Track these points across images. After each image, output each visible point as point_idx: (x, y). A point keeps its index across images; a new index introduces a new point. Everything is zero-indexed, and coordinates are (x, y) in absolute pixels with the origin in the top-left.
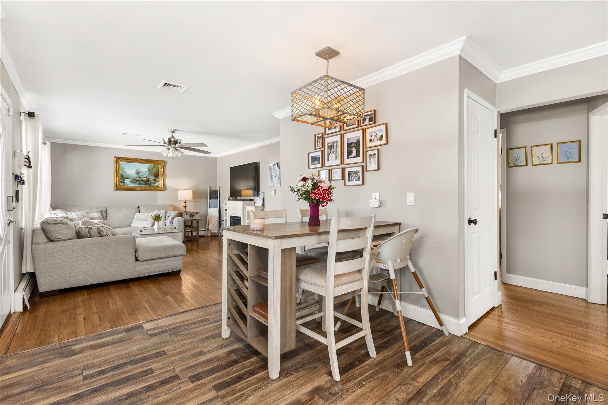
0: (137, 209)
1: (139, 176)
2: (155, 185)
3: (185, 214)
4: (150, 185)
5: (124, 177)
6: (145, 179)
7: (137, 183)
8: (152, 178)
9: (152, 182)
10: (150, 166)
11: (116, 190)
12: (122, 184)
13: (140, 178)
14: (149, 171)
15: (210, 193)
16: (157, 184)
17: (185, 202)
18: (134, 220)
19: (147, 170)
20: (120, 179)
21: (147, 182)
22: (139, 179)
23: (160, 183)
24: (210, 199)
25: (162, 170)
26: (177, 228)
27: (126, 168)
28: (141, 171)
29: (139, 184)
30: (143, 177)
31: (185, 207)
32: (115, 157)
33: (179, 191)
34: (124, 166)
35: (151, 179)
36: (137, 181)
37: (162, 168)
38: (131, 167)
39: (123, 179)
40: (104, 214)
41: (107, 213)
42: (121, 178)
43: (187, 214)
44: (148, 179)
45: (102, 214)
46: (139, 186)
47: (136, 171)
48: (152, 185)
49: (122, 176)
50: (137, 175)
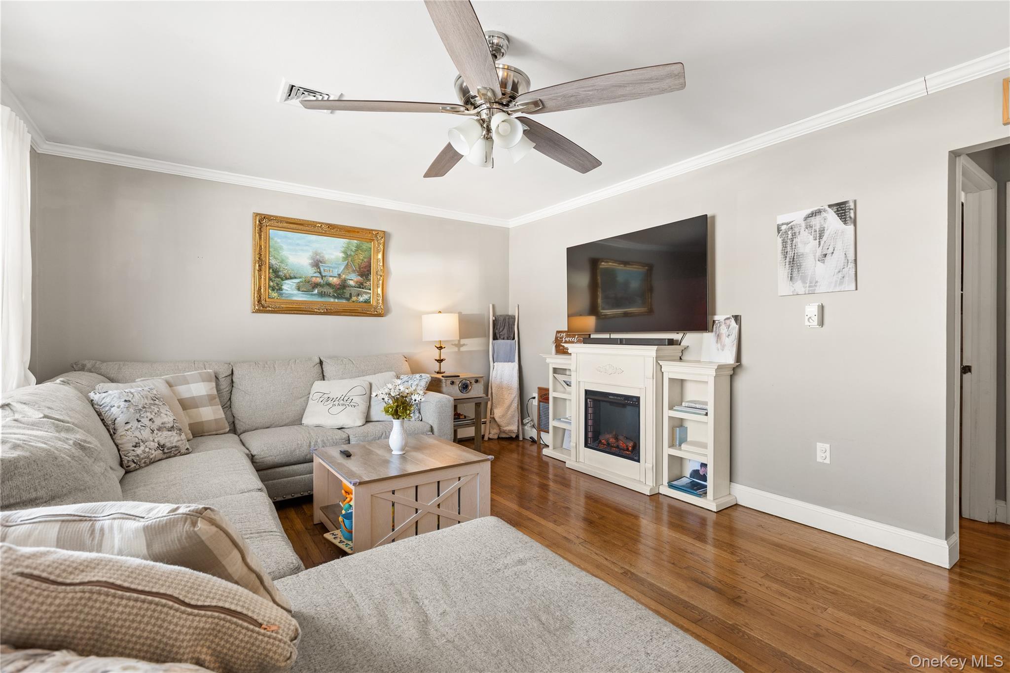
0: (318, 367)
1: (320, 273)
2: (361, 299)
3: (449, 382)
4: (348, 299)
5: (280, 273)
6: (334, 281)
7: (316, 291)
8: (353, 279)
9: (354, 291)
10: (348, 244)
11: (258, 311)
12: (274, 294)
13: (322, 277)
14: (345, 259)
15: (494, 322)
16: (365, 297)
17: (440, 348)
18: (310, 402)
19: (342, 255)
20: (270, 279)
21: (341, 290)
22: (319, 280)
23: (372, 295)
24: (495, 338)
25: (380, 256)
26: (436, 430)
27: (285, 247)
28: (327, 257)
29: (322, 295)
30: (331, 274)
31: (440, 361)
32: (257, 214)
33: (424, 317)
34: (279, 241)
35: (352, 283)
36: (316, 285)
37: (378, 252)
38: (298, 245)
39: (278, 280)
40: (224, 385)
41: (232, 382)
42: (272, 276)
43: (452, 383)
44: (345, 281)
45: (217, 385)
46: (320, 300)
47: (312, 258)
48: (354, 298)
49: (276, 272)
50: (314, 270)
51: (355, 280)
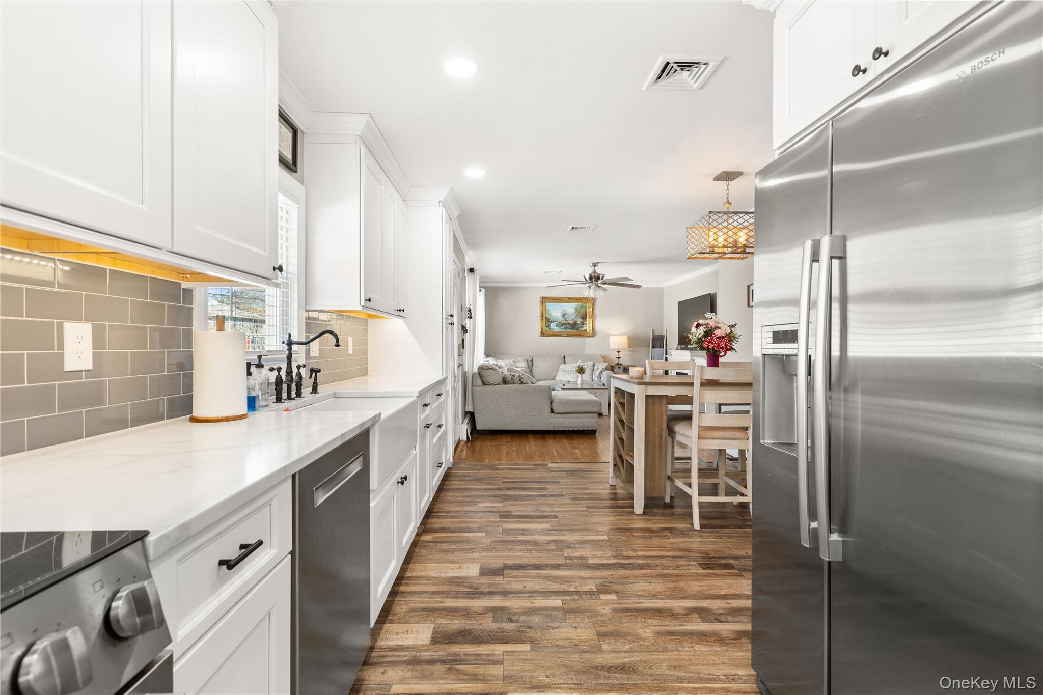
0: (563, 359)
2: (583, 329)
3: (617, 367)
4: (577, 330)
5: (550, 320)
6: (571, 322)
7: (564, 327)
8: (579, 321)
9: (580, 326)
10: (577, 305)
11: (542, 336)
12: (547, 329)
13: (566, 320)
14: (575, 312)
15: (653, 339)
16: (585, 328)
17: (619, 352)
18: (559, 372)
19: (574, 310)
20: (546, 323)
21: (574, 326)
22: (565, 322)
23: (588, 327)
24: (653, 347)
25: (591, 309)
26: (605, 385)
27: (551, 309)
28: (568, 312)
29: (566, 328)
30: (570, 319)
31: (619, 358)
32: (542, 297)
33: (611, 337)
34: (549, 307)
35: (578, 322)
36: (564, 324)
37: (590, 307)
38: (556, 308)
39: (549, 323)
40: (530, 363)
41: (532, 363)
42: (547, 321)
43: (619, 368)
44: (576, 322)
45: (528, 364)
46: (565, 330)
47: (562, 313)
48: (580, 329)
49: (548, 320)
50: (563, 318)
51: (580, 321)
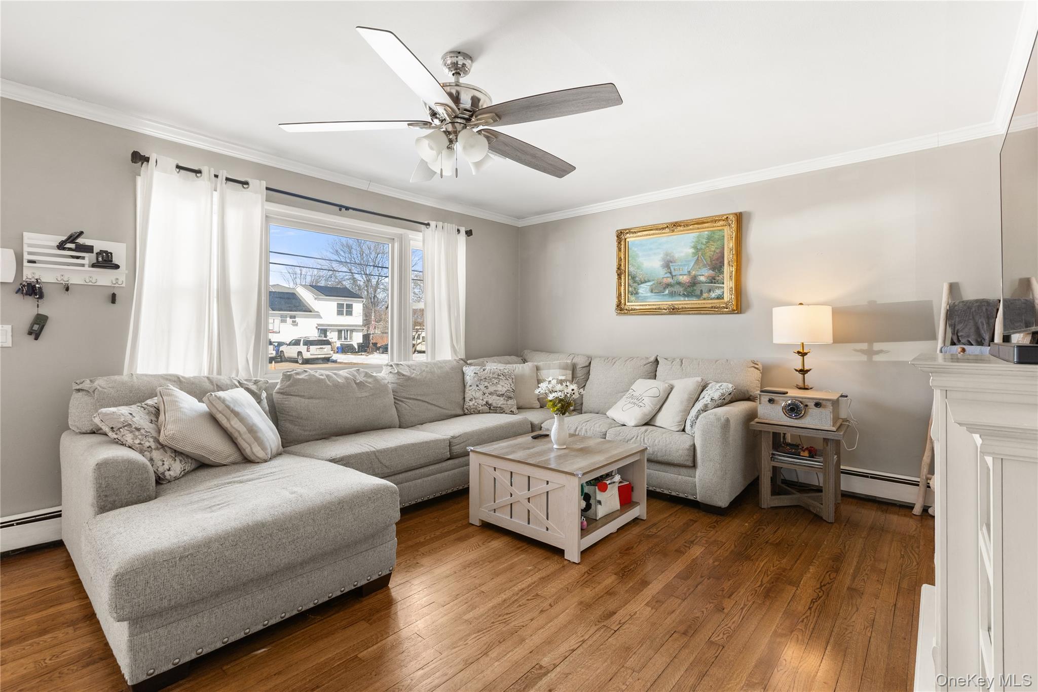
0: (652, 366)
1: (671, 273)
2: (713, 296)
3: (765, 399)
4: (699, 297)
5: (637, 279)
6: (685, 279)
7: (667, 292)
8: (704, 274)
9: (705, 287)
10: (698, 237)
11: (618, 315)
13: (673, 277)
14: (695, 254)
15: (951, 314)
16: (718, 292)
17: (803, 354)
19: (692, 250)
20: (628, 286)
21: (691, 288)
22: (670, 280)
23: (727, 288)
24: (952, 342)
25: (735, 244)
28: (677, 256)
29: (672, 294)
30: (681, 272)
31: (803, 372)
32: (617, 231)
33: (777, 312)
34: (636, 249)
35: (702, 279)
36: (668, 285)
37: (733, 238)
38: (651, 249)
39: (635, 285)
40: (580, 373)
41: (589, 372)
42: (630, 282)
43: (771, 401)
44: (695, 277)
47: (664, 260)
48: (704, 295)
49: (633, 278)
50: (665, 270)
51: (706, 274)
